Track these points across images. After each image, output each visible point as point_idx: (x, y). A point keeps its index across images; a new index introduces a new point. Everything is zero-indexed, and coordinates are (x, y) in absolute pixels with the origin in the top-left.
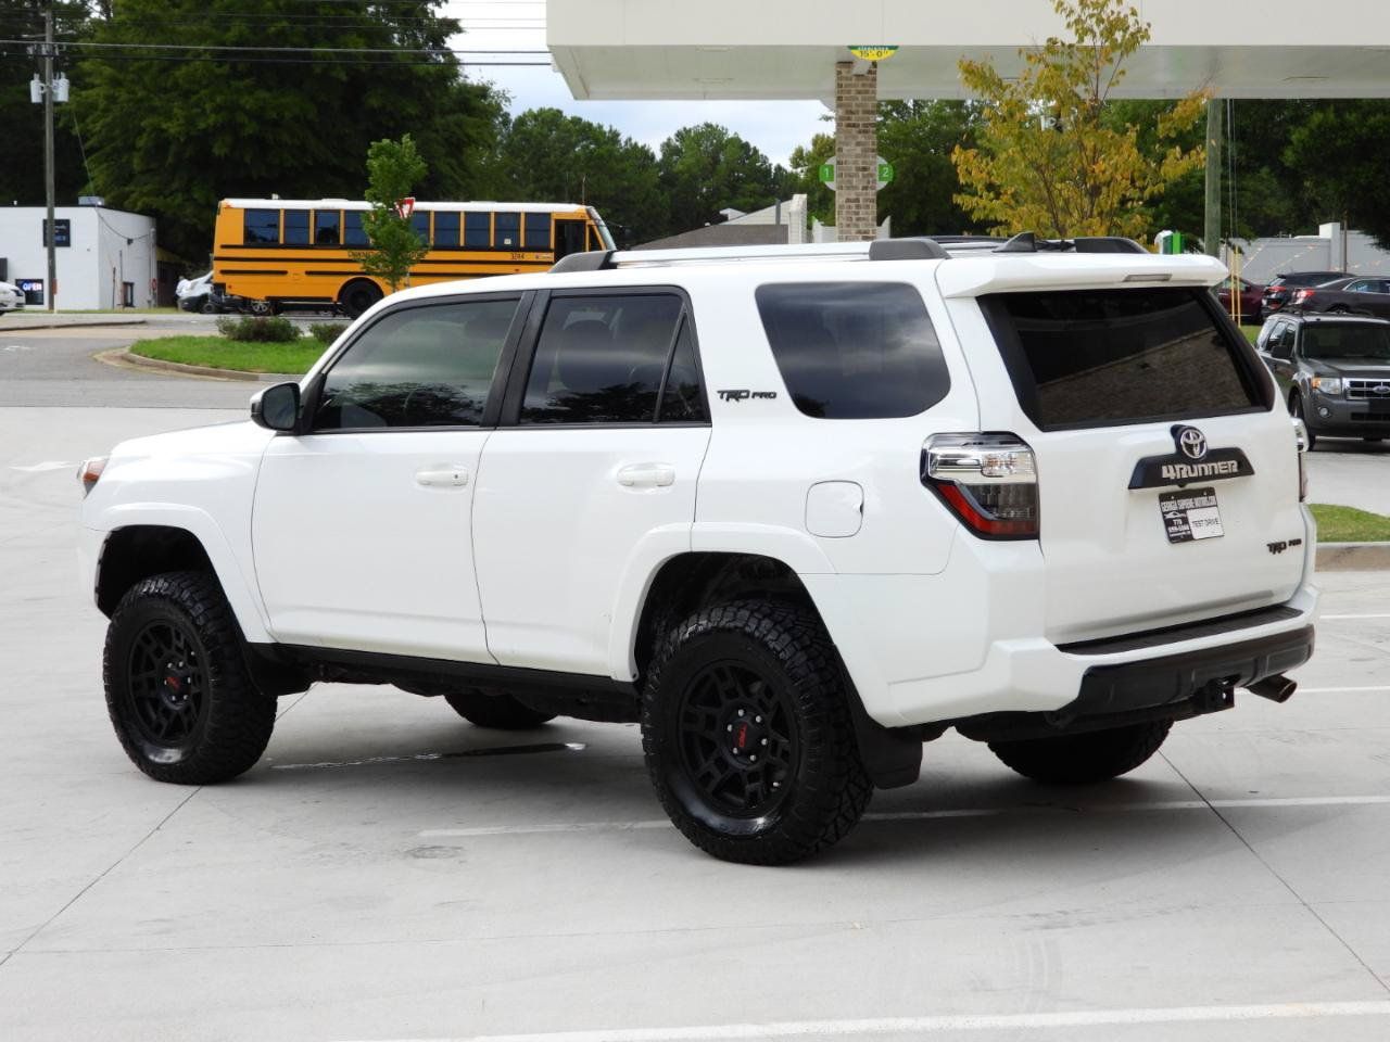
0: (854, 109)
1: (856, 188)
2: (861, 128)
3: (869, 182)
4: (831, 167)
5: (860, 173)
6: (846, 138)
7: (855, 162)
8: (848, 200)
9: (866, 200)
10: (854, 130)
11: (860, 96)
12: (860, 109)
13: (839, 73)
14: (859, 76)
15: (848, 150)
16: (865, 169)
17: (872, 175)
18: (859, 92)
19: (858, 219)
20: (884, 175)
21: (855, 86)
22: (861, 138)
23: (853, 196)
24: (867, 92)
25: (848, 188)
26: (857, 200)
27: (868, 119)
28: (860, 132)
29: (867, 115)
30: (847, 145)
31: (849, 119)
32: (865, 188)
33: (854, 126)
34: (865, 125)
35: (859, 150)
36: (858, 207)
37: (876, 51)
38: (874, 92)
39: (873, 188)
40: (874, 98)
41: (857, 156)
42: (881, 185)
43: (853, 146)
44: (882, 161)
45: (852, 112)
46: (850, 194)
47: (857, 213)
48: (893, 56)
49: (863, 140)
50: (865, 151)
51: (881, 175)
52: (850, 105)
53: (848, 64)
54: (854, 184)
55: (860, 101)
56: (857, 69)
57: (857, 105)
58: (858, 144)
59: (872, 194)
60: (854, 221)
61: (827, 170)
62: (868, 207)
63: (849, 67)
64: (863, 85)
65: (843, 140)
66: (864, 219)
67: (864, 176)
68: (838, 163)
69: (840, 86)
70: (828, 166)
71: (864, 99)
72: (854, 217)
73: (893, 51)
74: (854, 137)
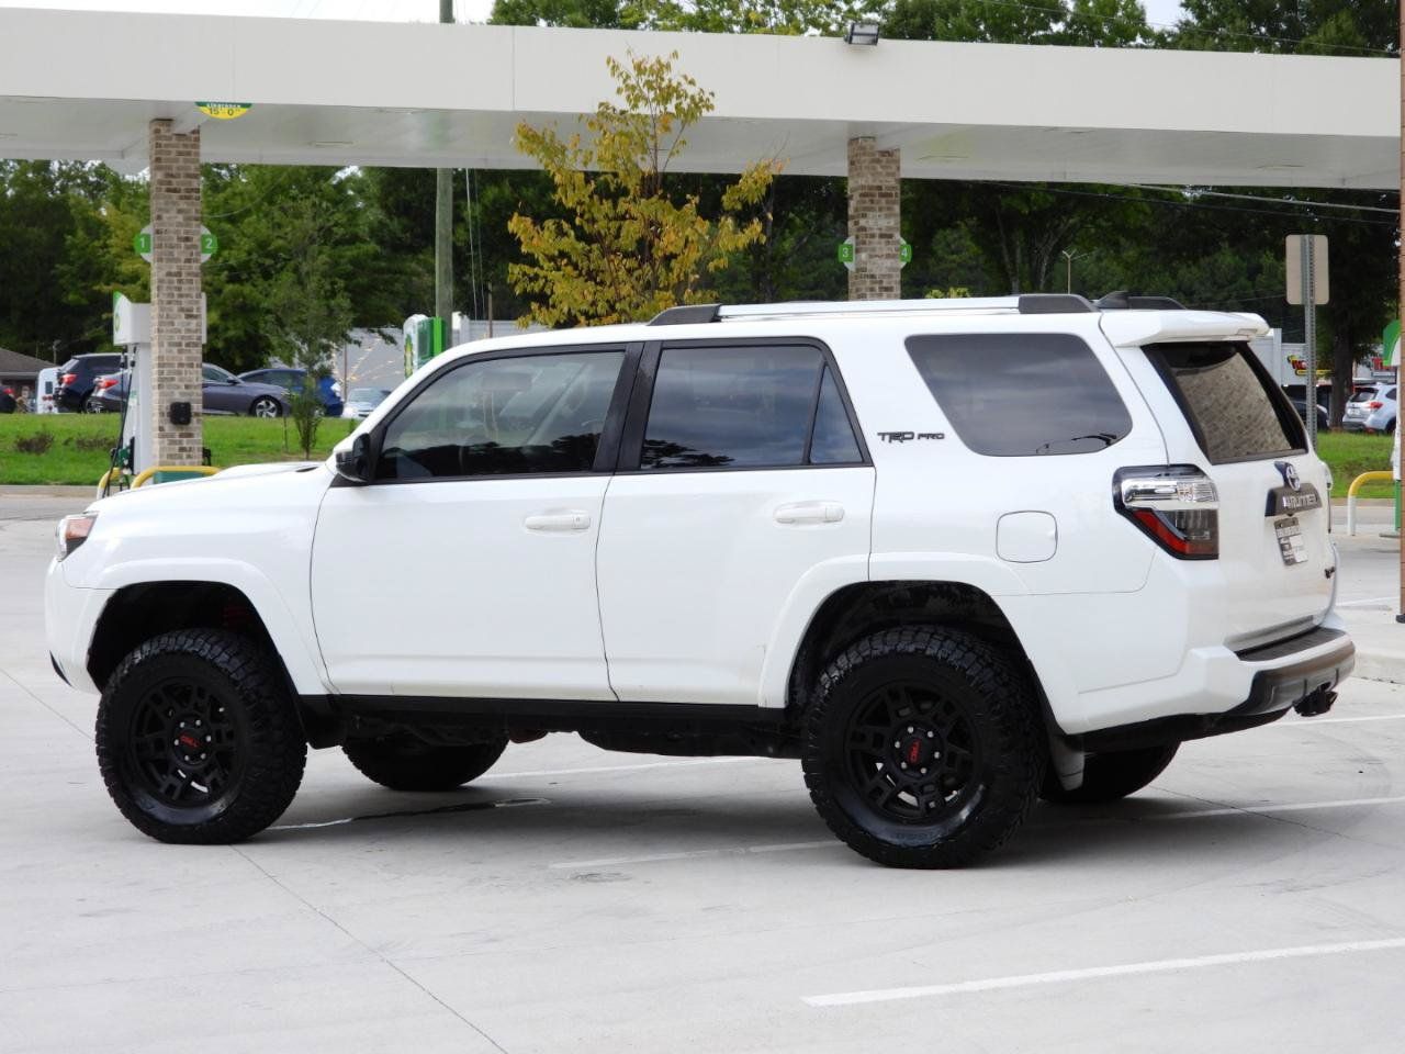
0: (174, 172)
1: (178, 260)
2: (183, 194)
3: (192, 254)
4: (147, 237)
5: (183, 244)
6: (166, 203)
7: (177, 232)
8: (169, 274)
9: (189, 274)
10: (175, 196)
11: (181, 158)
12: (182, 172)
13: (157, 131)
14: (180, 136)
15: (169, 218)
16: (187, 239)
17: (195, 247)
18: (180, 154)
19: (181, 296)
20: (208, 247)
21: (176, 146)
22: (183, 205)
23: (174, 270)
24: (189, 154)
25: (169, 260)
26: (179, 274)
27: (190, 183)
28: (181, 198)
29: (189, 179)
30: (167, 211)
31: (170, 183)
32: (188, 261)
33: (175, 191)
34: (188, 191)
35: (180, 218)
36: (180, 281)
37: (226, 109)
38: (197, 154)
39: (197, 261)
40: (198, 161)
41: (179, 224)
42: (205, 257)
43: (173, 213)
44: (205, 231)
45: (172, 176)
46: (171, 267)
47: (179, 289)
48: (243, 116)
49: (185, 206)
50: (188, 219)
51: (203, 247)
52: (170, 168)
53: (168, 121)
54: (176, 256)
55: (181, 164)
56: (178, 129)
57: (178, 168)
58: (180, 211)
59: (195, 267)
60: (176, 298)
61: (142, 240)
62: (191, 282)
63: (169, 125)
64: (185, 146)
65: (163, 206)
66: (187, 296)
67: (187, 248)
68: (158, 232)
69: (158, 145)
70: (143, 235)
71: (186, 161)
72: (176, 293)
73: (244, 110)
74: (174, 203)
